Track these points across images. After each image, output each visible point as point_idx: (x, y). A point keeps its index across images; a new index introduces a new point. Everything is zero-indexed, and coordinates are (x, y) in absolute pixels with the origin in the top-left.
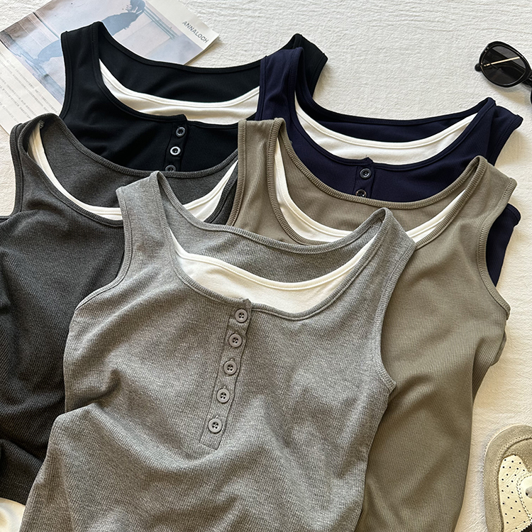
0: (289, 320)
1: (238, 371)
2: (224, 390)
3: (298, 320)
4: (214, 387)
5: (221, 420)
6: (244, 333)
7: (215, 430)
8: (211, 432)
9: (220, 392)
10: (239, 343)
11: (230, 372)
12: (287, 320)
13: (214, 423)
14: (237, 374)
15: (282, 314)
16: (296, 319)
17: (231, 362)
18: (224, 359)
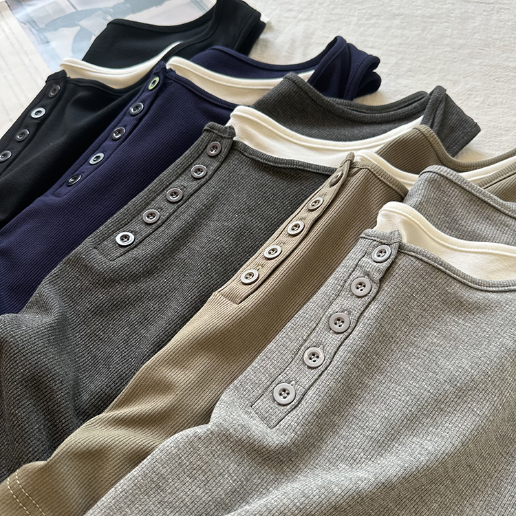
0: (464, 284)
1: (350, 330)
2: (319, 350)
3: (478, 289)
4: (305, 341)
5: (296, 390)
6: (377, 276)
7: (281, 400)
8: (274, 400)
9: (312, 349)
10: (365, 291)
11: (337, 328)
12: (460, 282)
13: (284, 390)
14: (346, 334)
15: (452, 271)
16: (477, 286)
17: (344, 315)
18: (335, 307)
